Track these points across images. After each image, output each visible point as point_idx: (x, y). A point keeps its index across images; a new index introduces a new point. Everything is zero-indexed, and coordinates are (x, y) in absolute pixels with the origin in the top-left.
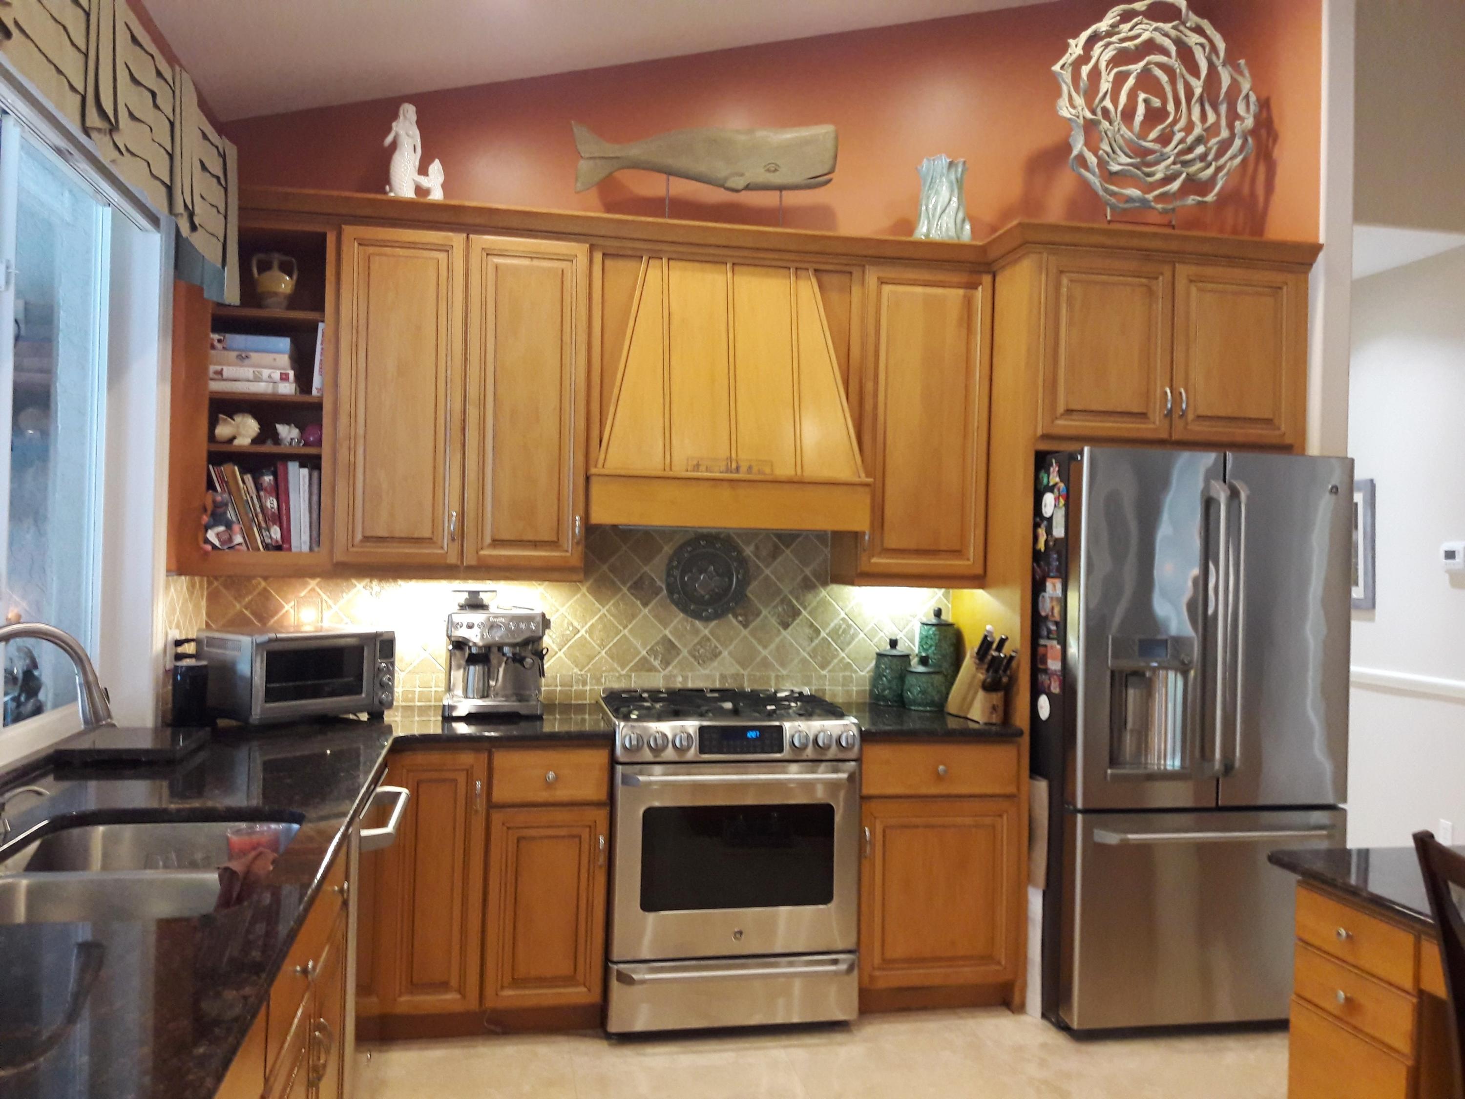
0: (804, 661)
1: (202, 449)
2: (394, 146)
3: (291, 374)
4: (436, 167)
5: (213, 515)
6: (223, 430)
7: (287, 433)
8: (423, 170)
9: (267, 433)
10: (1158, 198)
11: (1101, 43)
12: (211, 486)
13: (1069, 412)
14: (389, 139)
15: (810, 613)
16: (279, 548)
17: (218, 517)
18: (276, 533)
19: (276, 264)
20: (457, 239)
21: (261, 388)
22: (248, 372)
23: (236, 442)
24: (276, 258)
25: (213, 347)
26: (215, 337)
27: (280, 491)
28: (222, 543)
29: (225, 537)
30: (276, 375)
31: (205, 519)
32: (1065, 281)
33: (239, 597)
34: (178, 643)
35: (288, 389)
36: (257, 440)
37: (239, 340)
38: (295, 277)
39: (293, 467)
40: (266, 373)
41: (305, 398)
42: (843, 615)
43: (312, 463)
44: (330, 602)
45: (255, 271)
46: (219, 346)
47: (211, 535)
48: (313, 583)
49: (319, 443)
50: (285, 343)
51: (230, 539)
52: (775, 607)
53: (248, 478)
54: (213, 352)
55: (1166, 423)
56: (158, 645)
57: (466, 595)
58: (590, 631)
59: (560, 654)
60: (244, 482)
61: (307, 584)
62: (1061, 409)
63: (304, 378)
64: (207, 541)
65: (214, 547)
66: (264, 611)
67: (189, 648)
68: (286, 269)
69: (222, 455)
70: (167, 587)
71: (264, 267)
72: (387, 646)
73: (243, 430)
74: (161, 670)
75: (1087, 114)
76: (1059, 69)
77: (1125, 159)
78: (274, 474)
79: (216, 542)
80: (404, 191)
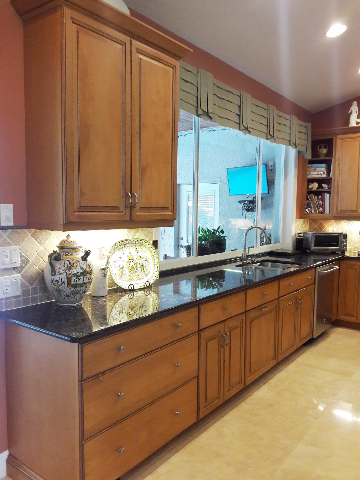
1: (306, 191)
2: (351, 113)
3: (325, 172)
5: (307, 205)
6: (310, 187)
7: (325, 186)
9: (320, 186)
12: (308, 199)
14: (350, 111)
16: (322, 213)
17: (309, 206)
18: (321, 209)
19: (323, 146)
21: (318, 176)
22: (316, 173)
23: (313, 189)
24: (323, 145)
25: (308, 168)
26: (309, 165)
27: (323, 200)
28: (309, 212)
29: (310, 210)
30: (322, 173)
31: (306, 207)
33: (316, 224)
34: (299, 233)
35: (324, 176)
36: (318, 188)
37: (314, 165)
38: (327, 149)
39: (326, 194)
40: (320, 172)
41: (329, 178)
43: (329, 192)
44: (336, 226)
45: (318, 149)
46: (310, 167)
47: (307, 210)
48: (332, 221)
49: (331, 188)
50: (324, 165)
51: (311, 211)
53: (316, 197)
54: (308, 169)
56: (294, 233)
60: (315, 198)
61: (331, 221)
63: (329, 173)
64: (306, 212)
65: (308, 213)
66: (321, 227)
67: (301, 235)
68: (325, 147)
69: (310, 192)
70: (296, 221)
71: (320, 148)
72: (345, 236)
73: (315, 186)
74: (294, 239)
78: (322, 196)
79: (308, 212)
80: (353, 124)
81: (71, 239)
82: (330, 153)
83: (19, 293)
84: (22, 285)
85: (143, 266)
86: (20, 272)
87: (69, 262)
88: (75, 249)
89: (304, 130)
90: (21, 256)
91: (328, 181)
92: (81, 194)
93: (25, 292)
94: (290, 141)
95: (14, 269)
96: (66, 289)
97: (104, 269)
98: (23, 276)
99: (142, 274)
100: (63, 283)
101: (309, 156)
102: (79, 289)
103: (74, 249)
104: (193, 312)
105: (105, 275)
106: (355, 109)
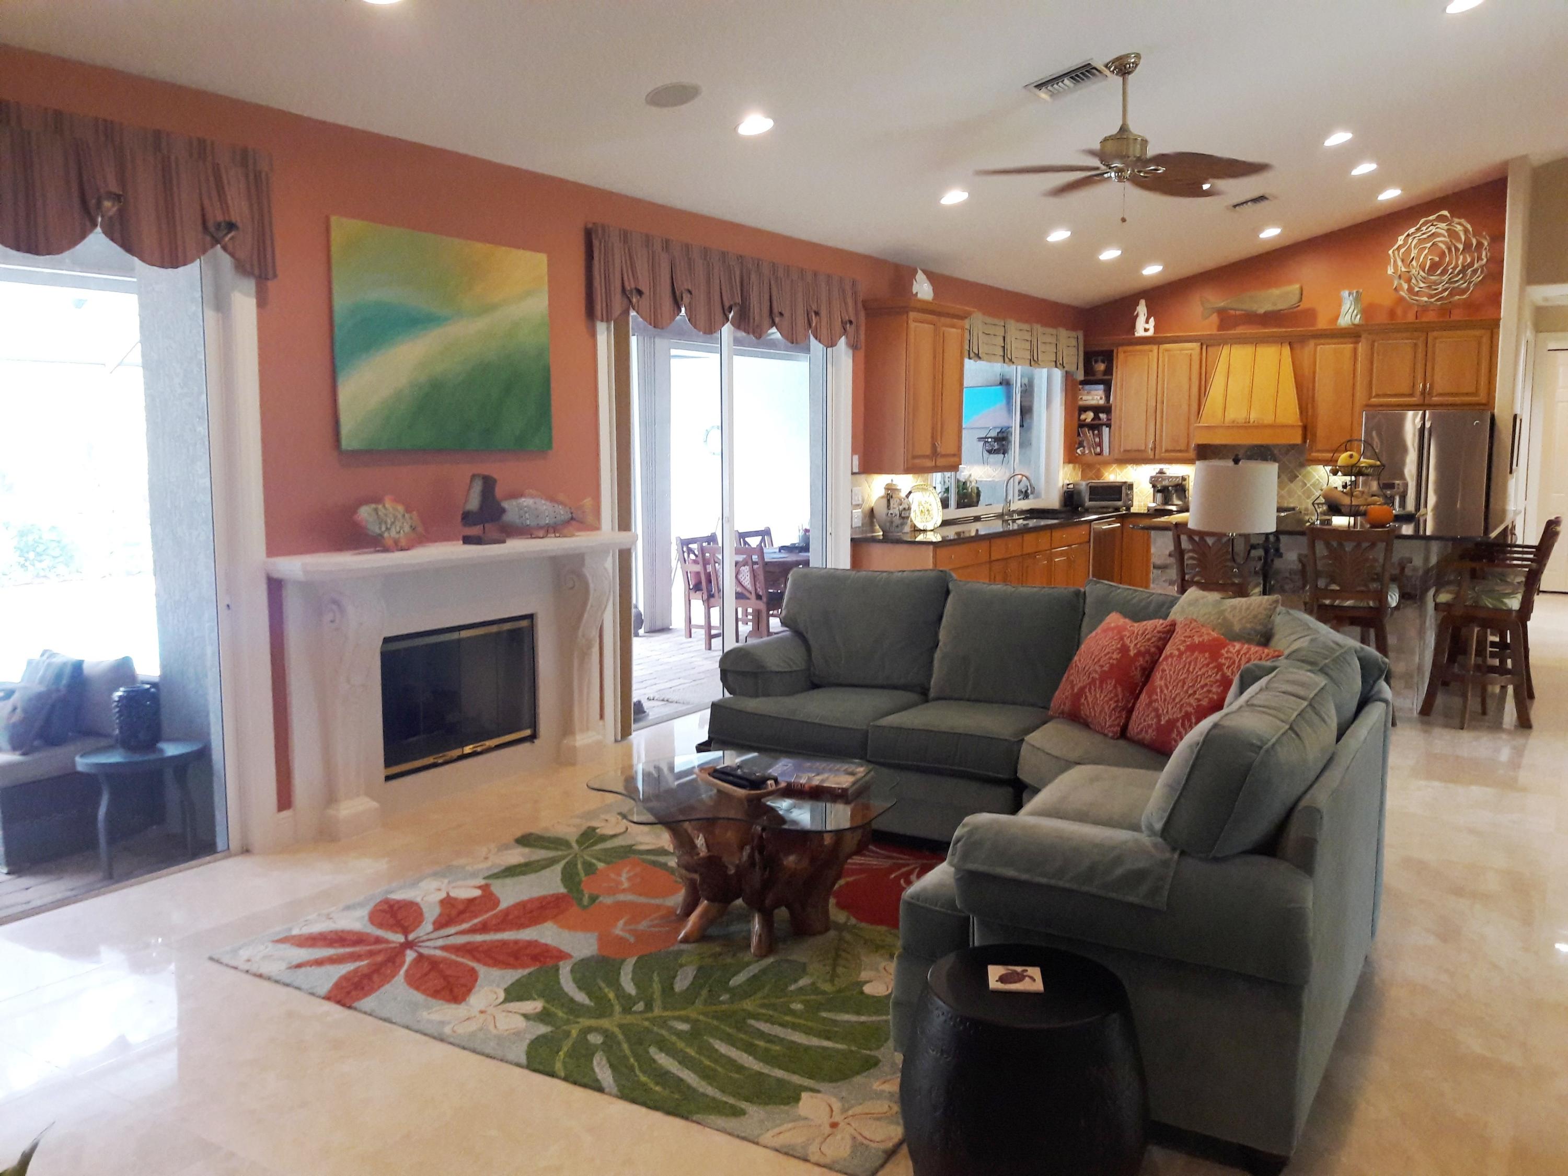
0: (1299, 496)
1: (1076, 424)
2: (1137, 315)
3: (1103, 397)
4: (1152, 320)
5: (1079, 444)
6: (1083, 417)
7: (1103, 416)
8: (1147, 322)
9: (1096, 417)
10: (1437, 300)
11: (1411, 238)
12: (1079, 435)
13: (1377, 395)
14: (1136, 313)
16: (1100, 454)
17: (1081, 445)
18: (1098, 450)
19: (1100, 360)
20: (1155, 348)
21: (1094, 402)
22: (1089, 397)
23: (1087, 420)
24: (1100, 358)
25: (1080, 390)
26: (1081, 387)
27: (1100, 435)
28: (1082, 453)
29: (1083, 451)
30: (1099, 398)
31: (1077, 446)
32: (1376, 344)
33: (1091, 471)
34: (1068, 485)
35: (1102, 402)
36: (1093, 420)
37: (1087, 387)
38: (1106, 364)
39: (1104, 428)
40: (1096, 397)
41: (1108, 405)
42: (1317, 477)
43: (1109, 426)
45: (1093, 363)
46: (1082, 389)
47: (1079, 451)
48: (1114, 466)
49: (1110, 420)
50: (1102, 387)
53: (1091, 432)
54: (1080, 392)
55: (1422, 398)
56: (1060, 484)
57: (1156, 469)
60: (1089, 433)
61: (1112, 466)
62: (1374, 394)
63: (1108, 397)
64: (1077, 453)
65: (1079, 455)
66: (1099, 475)
67: (1071, 486)
68: (1103, 362)
69: (1082, 425)
70: (1064, 468)
71: (1096, 362)
72: (1130, 487)
73: (1089, 416)
74: (1062, 492)
75: (1403, 269)
76: (1390, 252)
77: (1422, 285)
78: (1098, 430)
79: (1080, 453)
80: (1140, 332)
81: (894, 483)
82: (1109, 371)
83: (860, 524)
84: (862, 518)
85: (929, 510)
86: (858, 508)
88: (899, 490)
89: (1074, 343)
90: (862, 496)
91: (1107, 409)
92: (913, 446)
93: (864, 525)
95: (856, 505)
96: (897, 520)
98: (862, 511)
99: (928, 518)
100: (895, 515)
101: (1080, 376)
104: (984, 545)
106: (1142, 309)
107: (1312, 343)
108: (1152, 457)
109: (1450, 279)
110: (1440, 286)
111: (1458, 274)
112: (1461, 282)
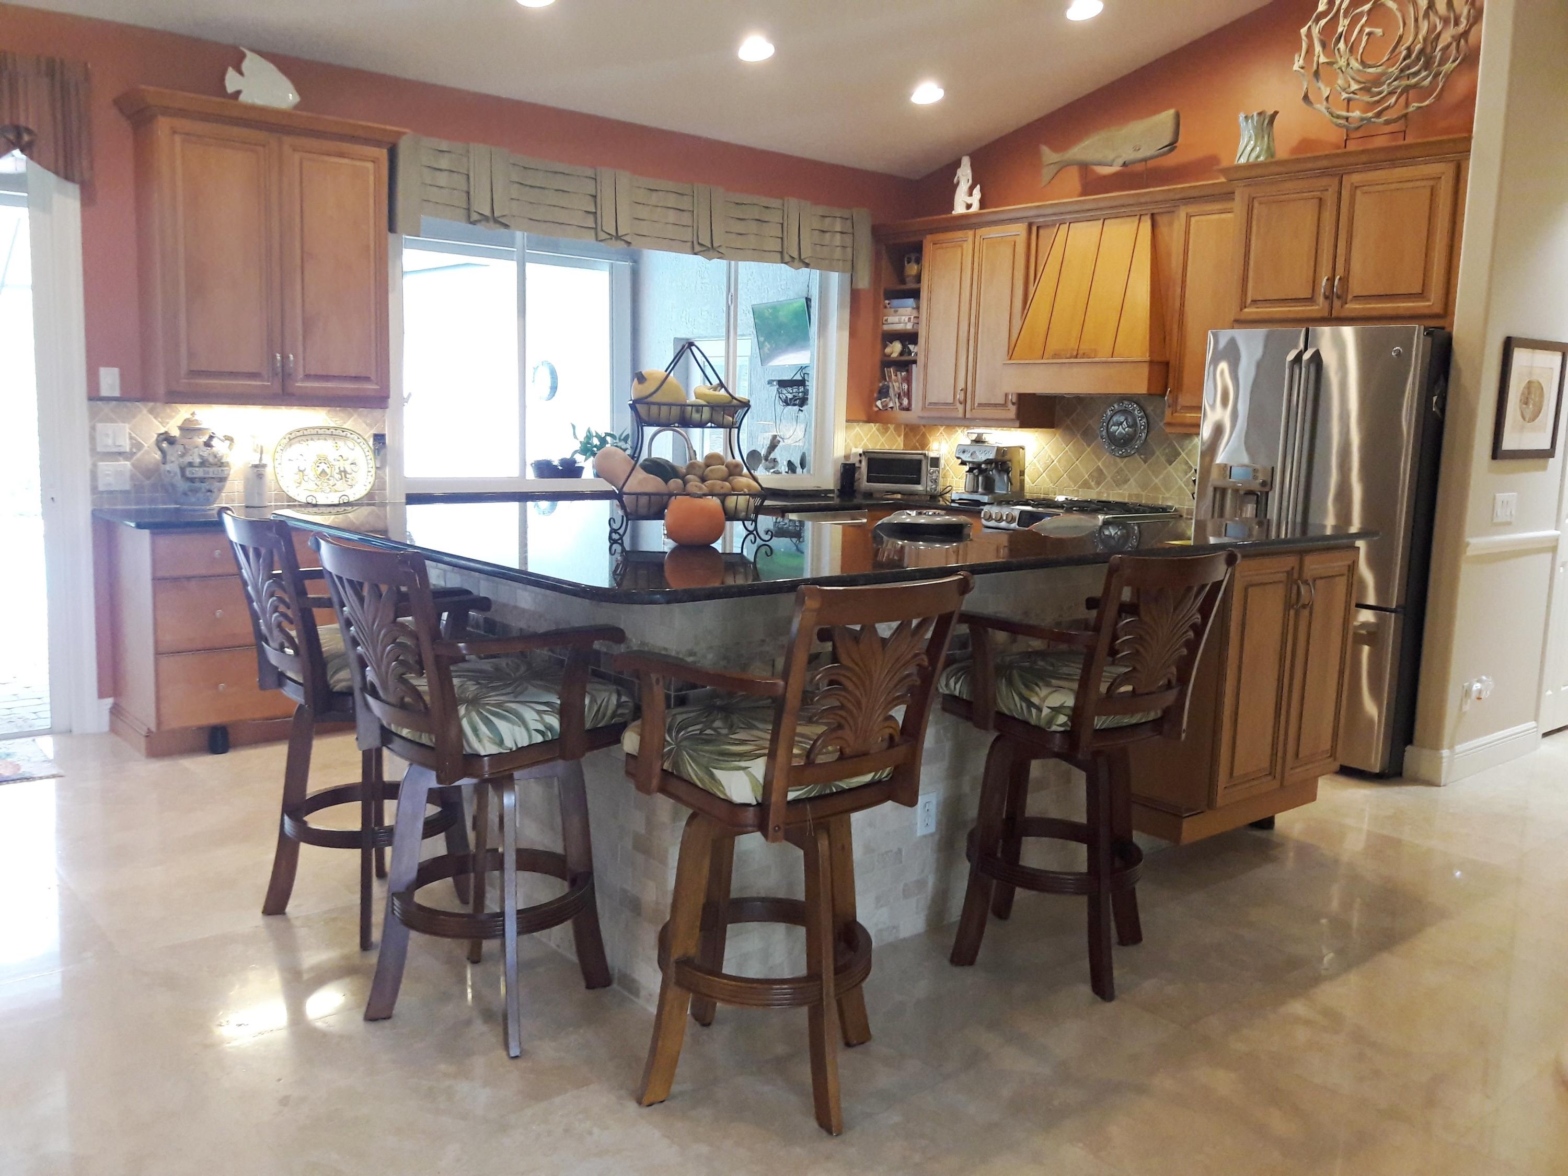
1: (878, 358)
2: (958, 183)
3: (911, 318)
4: (977, 192)
5: (880, 392)
6: (888, 350)
7: (910, 348)
8: (971, 194)
9: (904, 349)
13: (1254, 301)
14: (956, 179)
15: (1187, 454)
17: (884, 394)
18: (905, 402)
19: (913, 258)
20: (970, 233)
21: (901, 327)
22: (896, 319)
23: (893, 356)
24: (912, 256)
25: (886, 307)
26: (887, 302)
27: (908, 380)
28: (883, 406)
29: (885, 404)
30: (905, 320)
31: (877, 395)
32: (1256, 204)
33: (915, 436)
35: (910, 326)
36: (901, 354)
37: (896, 302)
38: (917, 265)
40: (902, 318)
43: (917, 363)
45: (906, 264)
46: (888, 306)
47: (879, 403)
49: (918, 354)
50: (909, 302)
52: (1165, 449)
54: (885, 310)
57: (976, 435)
58: (1059, 461)
59: (1044, 474)
60: (896, 375)
61: (939, 430)
62: (1249, 301)
63: (917, 318)
64: (877, 407)
65: (879, 409)
68: (914, 261)
69: (887, 363)
71: (907, 261)
72: (935, 461)
73: (895, 349)
75: (1323, 59)
76: (1304, 31)
77: (1355, 87)
78: (907, 371)
79: (880, 407)
80: (959, 209)
81: (196, 417)
82: (919, 275)
83: (127, 487)
84: (132, 477)
85: (345, 472)
86: (127, 459)
87: (185, 448)
88: (198, 431)
89: (841, 226)
90: (131, 438)
91: (914, 337)
92: (191, 355)
93: (138, 488)
94: (782, 253)
95: (120, 454)
97: (256, 466)
98: (133, 465)
99: (341, 485)
100: (176, 474)
102: (197, 484)
103: (199, 429)
105: (260, 476)
106: (964, 175)
107: (1182, 213)
108: (961, 415)
109: (1402, 71)
110: (1385, 86)
111: (1418, 58)
112: (1424, 74)
